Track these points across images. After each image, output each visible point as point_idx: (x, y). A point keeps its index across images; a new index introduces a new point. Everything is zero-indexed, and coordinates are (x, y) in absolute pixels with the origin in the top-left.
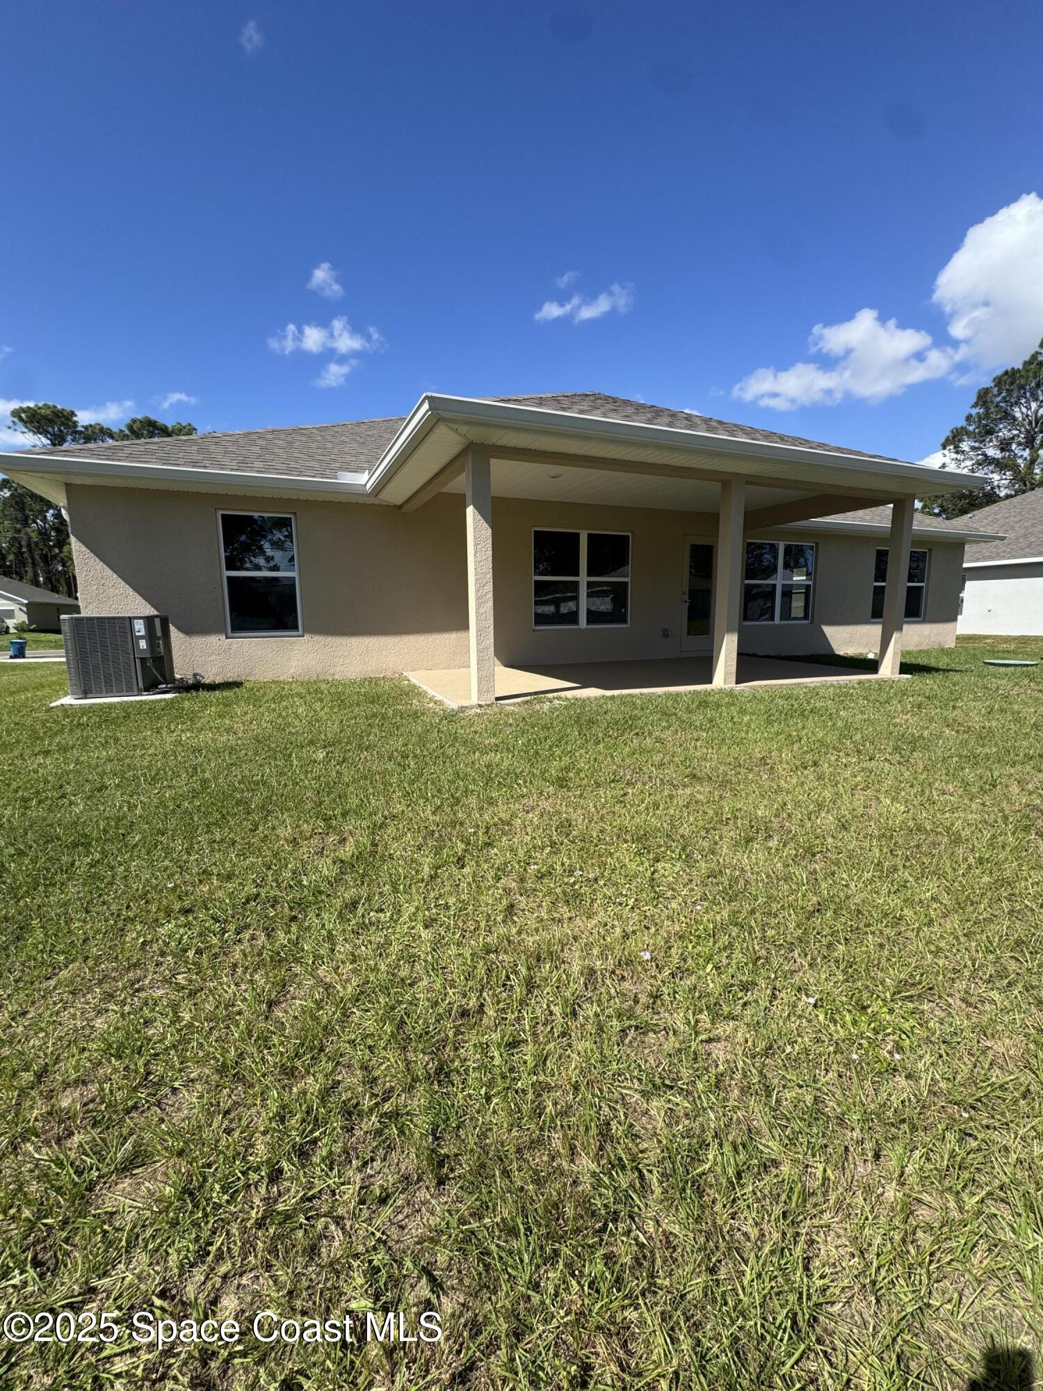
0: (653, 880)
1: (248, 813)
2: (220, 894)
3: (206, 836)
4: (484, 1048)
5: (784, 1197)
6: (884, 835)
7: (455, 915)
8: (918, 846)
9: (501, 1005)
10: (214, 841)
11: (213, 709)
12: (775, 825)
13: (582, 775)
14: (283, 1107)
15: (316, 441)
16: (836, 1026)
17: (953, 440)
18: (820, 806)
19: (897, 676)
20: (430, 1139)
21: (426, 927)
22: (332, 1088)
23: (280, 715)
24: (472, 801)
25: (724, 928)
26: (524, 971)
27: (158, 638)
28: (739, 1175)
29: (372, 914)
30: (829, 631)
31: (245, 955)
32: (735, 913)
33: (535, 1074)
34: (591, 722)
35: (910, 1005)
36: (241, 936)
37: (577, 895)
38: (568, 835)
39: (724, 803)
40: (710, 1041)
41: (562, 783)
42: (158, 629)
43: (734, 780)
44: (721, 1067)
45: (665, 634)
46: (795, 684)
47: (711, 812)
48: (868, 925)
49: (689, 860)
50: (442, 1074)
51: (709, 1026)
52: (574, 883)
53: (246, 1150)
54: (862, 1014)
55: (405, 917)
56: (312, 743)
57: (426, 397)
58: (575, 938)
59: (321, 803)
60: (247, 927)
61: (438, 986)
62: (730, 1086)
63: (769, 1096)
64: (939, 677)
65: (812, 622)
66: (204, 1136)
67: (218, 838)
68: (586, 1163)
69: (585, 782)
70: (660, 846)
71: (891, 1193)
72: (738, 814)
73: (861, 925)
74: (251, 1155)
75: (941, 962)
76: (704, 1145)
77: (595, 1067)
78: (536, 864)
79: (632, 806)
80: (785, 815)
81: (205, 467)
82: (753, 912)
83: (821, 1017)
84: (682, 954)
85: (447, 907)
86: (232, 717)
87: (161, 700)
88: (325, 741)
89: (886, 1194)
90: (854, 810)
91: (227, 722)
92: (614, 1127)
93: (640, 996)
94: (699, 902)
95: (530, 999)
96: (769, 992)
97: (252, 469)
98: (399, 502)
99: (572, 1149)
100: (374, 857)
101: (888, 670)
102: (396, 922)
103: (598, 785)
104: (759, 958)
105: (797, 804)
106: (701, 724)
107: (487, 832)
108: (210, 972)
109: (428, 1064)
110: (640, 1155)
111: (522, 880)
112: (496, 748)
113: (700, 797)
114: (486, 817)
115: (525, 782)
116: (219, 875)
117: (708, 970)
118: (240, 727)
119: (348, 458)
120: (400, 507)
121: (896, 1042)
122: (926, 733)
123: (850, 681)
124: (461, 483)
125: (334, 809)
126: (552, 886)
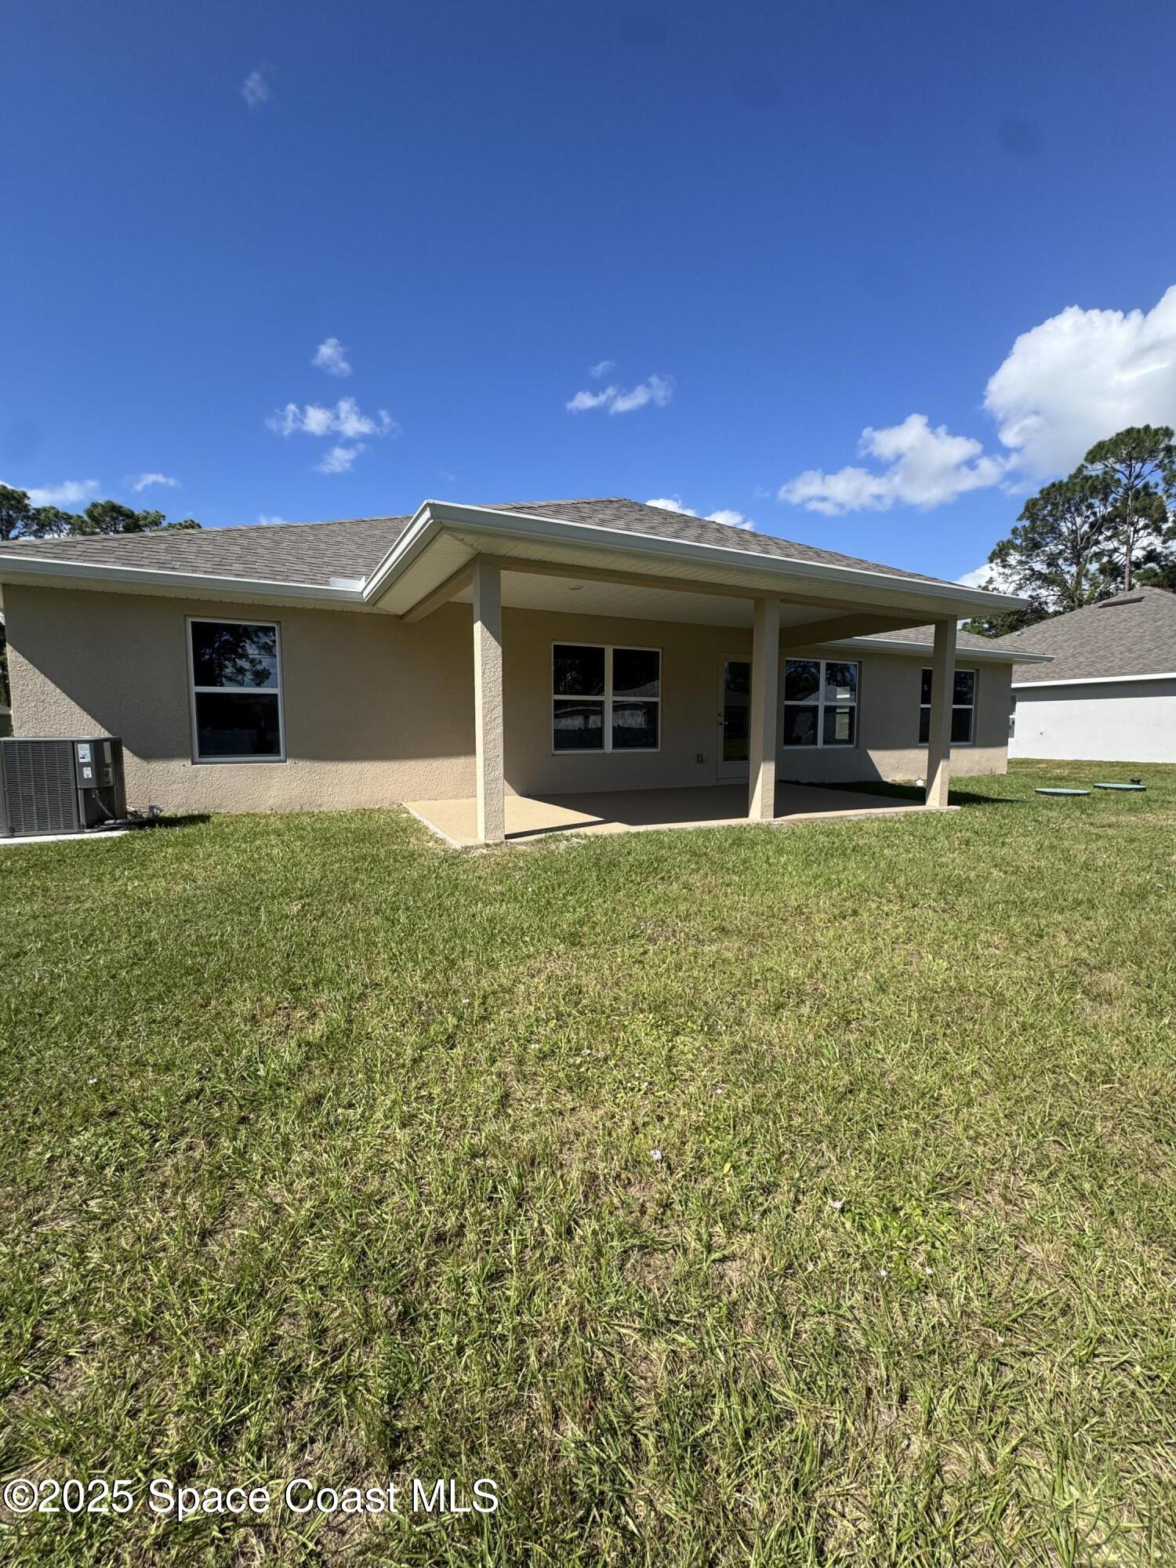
0: (671, 1057)
1: (199, 984)
2: (154, 1091)
3: (145, 1015)
4: (459, 1284)
5: (796, 1460)
6: (924, 998)
7: (438, 1110)
8: (959, 1011)
9: (485, 1226)
10: (154, 1021)
11: (170, 850)
12: (809, 989)
13: (598, 930)
14: (207, 1375)
15: (307, 541)
16: (863, 1234)
17: (1000, 554)
18: (857, 963)
19: (946, 808)
20: (386, 1409)
21: (403, 1126)
22: (272, 1345)
23: (250, 858)
24: (470, 964)
25: (746, 1117)
26: (515, 1180)
27: (107, 766)
28: (747, 1434)
29: (340, 1111)
30: (876, 756)
31: (177, 1171)
32: (758, 1098)
33: (518, 1313)
34: (613, 864)
35: (946, 1205)
36: (176, 1145)
37: (582, 1080)
38: (577, 1004)
39: (754, 962)
40: (723, 1260)
41: (574, 940)
42: (108, 755)
43: (766, 932)
44: (734, 1293)
45: (700, 759)
46: (838, 818)
47: (739, 974)
48: (903, 1108)
49: (711, 1033)
50: (408, 1318)
51: (723, 1241)
52: (580, 1065)
53: (153, 1439)
54: (893, 1219)
55: (379, 1115)
56: (285, 893)
57: (428, 505)
58: (577, 1135)
59: (290, 969)
60: (184, 1132)
61: (411, 1204)
62: (743, 1317)
63: (786, 1327)
64: (989, 808)
65: (857, 747)
66: (101, 1421)
67: (159, 1016)
68: (572, 1430)
69: (600, 938)
70: (681, 1016)
71: (918, 1445)
72: (769, 975)
73: (897, 1108)
74: (159, 1446)
75: (980, 1150)
76: (710, 1396)
77: (589, 1301)
78: (538, 1041)
79: (652, 967)
80: (820, 976)
81: (174, 569)
82: (779, 1095)
83: (848, 1225)
84: (697, 1151)
85: (430, 1099)
86: (192, 860)
87: (107, 839)
88: (301, 890)
89: (912, 1447)
90: (894, 967)
91: (186, 867)
92: (608, 1379)
93: (648, 1205)
94: (719, 1085)
95: (520, 1215)
96: (792, 1195)
97: (229, 572)
98: (401, 613)
99: (556, 1411)
100: (348, 1036)
101: (936, 800)
102: (367, 1120)
103: (615, 942)
104: (784, 1153)
105: (833, 962)
106: (734, 866)
107: (484, 1003)
108: (131, 1195)
109: (389, 1308)
110: (636, 1415)
111: (521, 1062)
112: (502, 898)
113: (729, 955)
114: (484, 983)
115: (532, 939)
116: (155, 1065)
117: (726, 1170)
118: (200, 874)
119: (344, 561)
120: (402, 617)
121: (928, 1253)
122: (973, 874)
123: (897, 813)
124: (469, 593)
125: (305, 977)
126: (555, 1068)
